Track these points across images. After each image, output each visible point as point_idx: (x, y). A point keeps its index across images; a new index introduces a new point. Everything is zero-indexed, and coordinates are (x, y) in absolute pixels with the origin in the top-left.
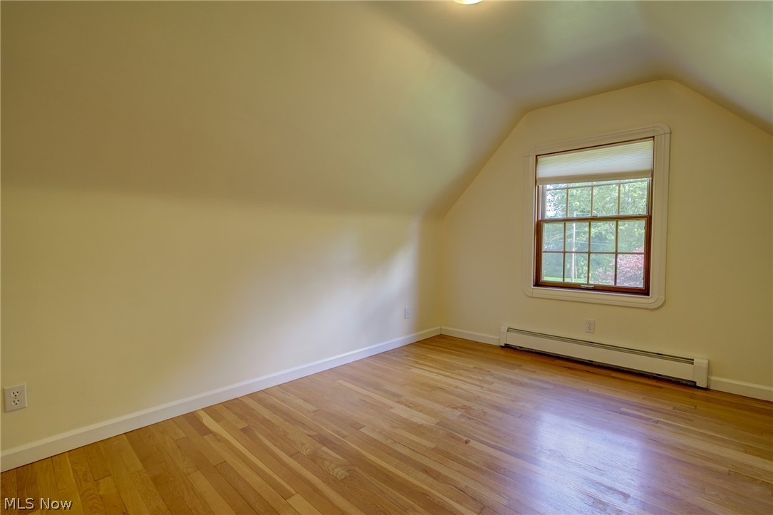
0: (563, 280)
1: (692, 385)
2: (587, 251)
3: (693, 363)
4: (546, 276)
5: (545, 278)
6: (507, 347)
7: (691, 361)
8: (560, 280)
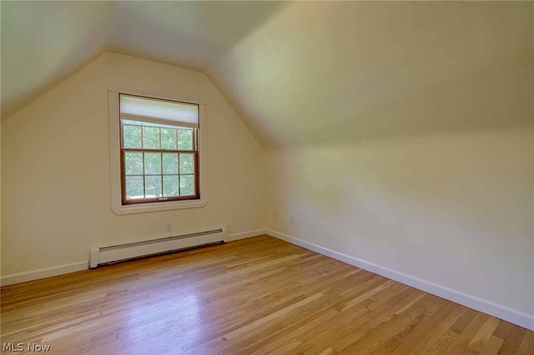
0: (145, 197)
1: (222, 243)
2: (161, 174)
3: (222, 231)
4: (130, 195)
5: (129, 197)
6: (100, 266)
7: (221, 230)
8: (142, 197)
